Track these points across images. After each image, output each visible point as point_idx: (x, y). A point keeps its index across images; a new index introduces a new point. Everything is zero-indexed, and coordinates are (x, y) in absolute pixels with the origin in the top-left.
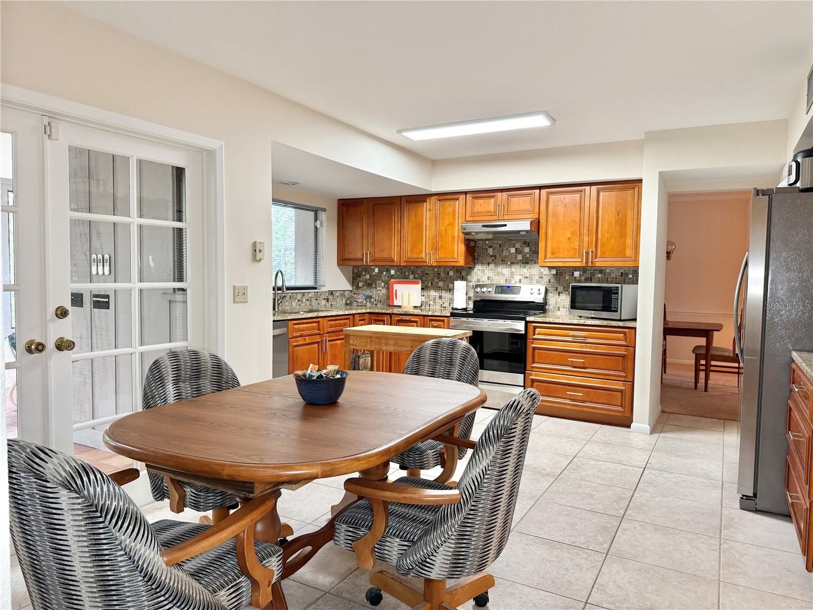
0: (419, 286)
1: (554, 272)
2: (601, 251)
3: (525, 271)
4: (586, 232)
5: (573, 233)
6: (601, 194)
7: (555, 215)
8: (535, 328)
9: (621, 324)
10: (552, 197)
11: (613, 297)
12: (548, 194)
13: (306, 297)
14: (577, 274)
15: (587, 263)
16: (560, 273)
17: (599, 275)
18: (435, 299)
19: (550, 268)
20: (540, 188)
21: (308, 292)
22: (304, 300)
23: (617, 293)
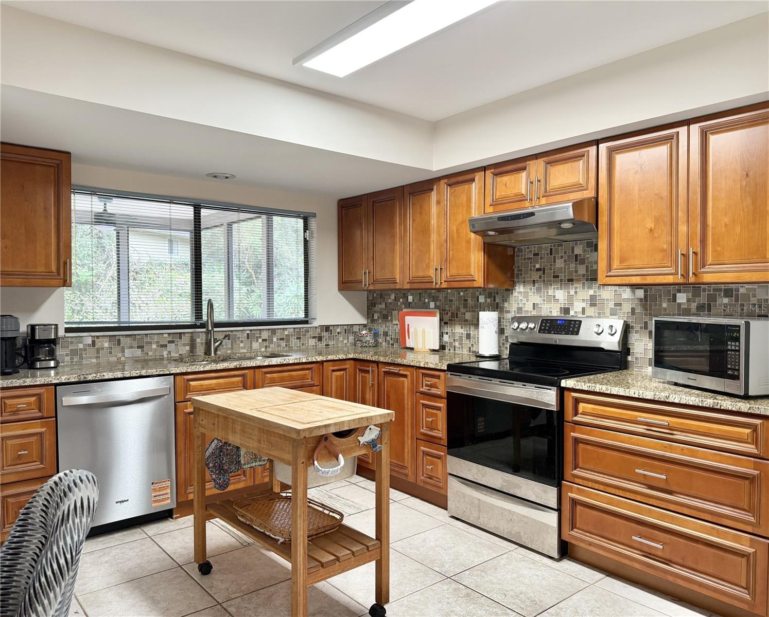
0: (436, 320)
1: (640, 293)
2: (714, 251)
4: (682, 215)
5: (657, 220)
6: (710, 137)
8: (577, 401)
10: (616, 156)
11: (729, 347)
12: (611, 152)
13: (278, 334)
14: (682, 298)
15: (685, 275)
16: (651, 297)
17: (726, 300)
18: (461, 338)
19: (634, 287)
20: (596, 142)
21: (283, 329)
22: (275, 340)
23: (737, 339)
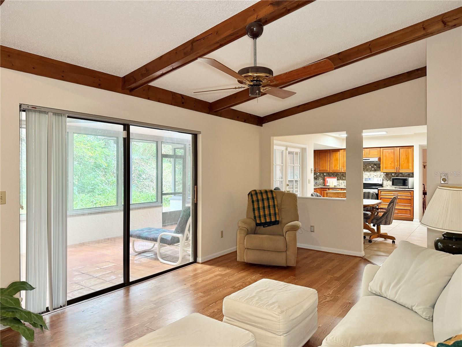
0: (336, 179)
1: (385, 174)
2: (401, 167)
3: (375, 173)
4: (396, 161)
5: (392, 162)
6: (400, 150)
7: (385, 156)
8: (381, 191)
9: (409, 190)
10: (384, 150)
11: (406, 182)
12: (383, 149)
14: (393, 174)
15: (397, 171)
16: (387, 174)
17: (401, 175)
18: (341, 183)
20: (380, 148)
23: (407, 180)
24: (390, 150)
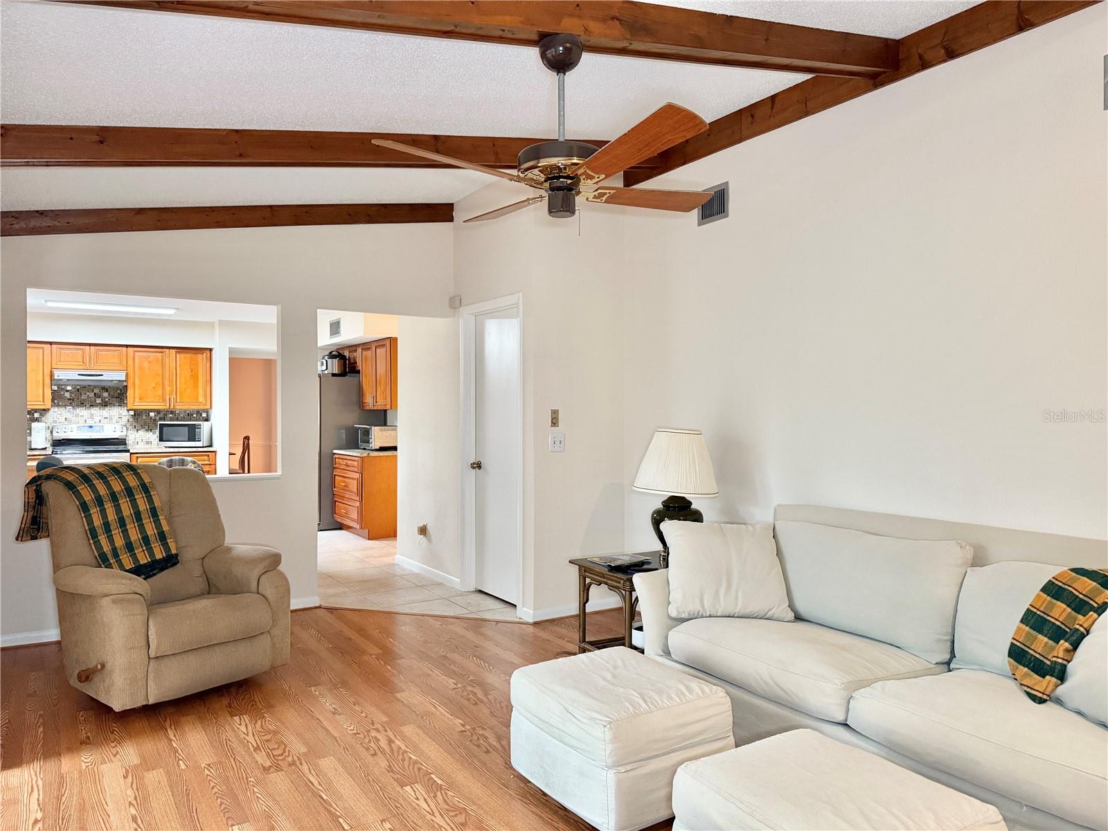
1: (132, 413)
2: (180, 398)
3: (106, 412)
4: (167, 382)
5: (157, 384)
6: (178, 355)
7: (141, 369)
8: (137, 458)
9: (202, 449)
10: (136, 354)
11: (197, 431)
12: (135, 352)
14: (152, 414)
15: (170, 406)
16: (138, 414)
17: (171, 415)
20: (127, 346)
23: (197, 428)
24: (153, 355)
